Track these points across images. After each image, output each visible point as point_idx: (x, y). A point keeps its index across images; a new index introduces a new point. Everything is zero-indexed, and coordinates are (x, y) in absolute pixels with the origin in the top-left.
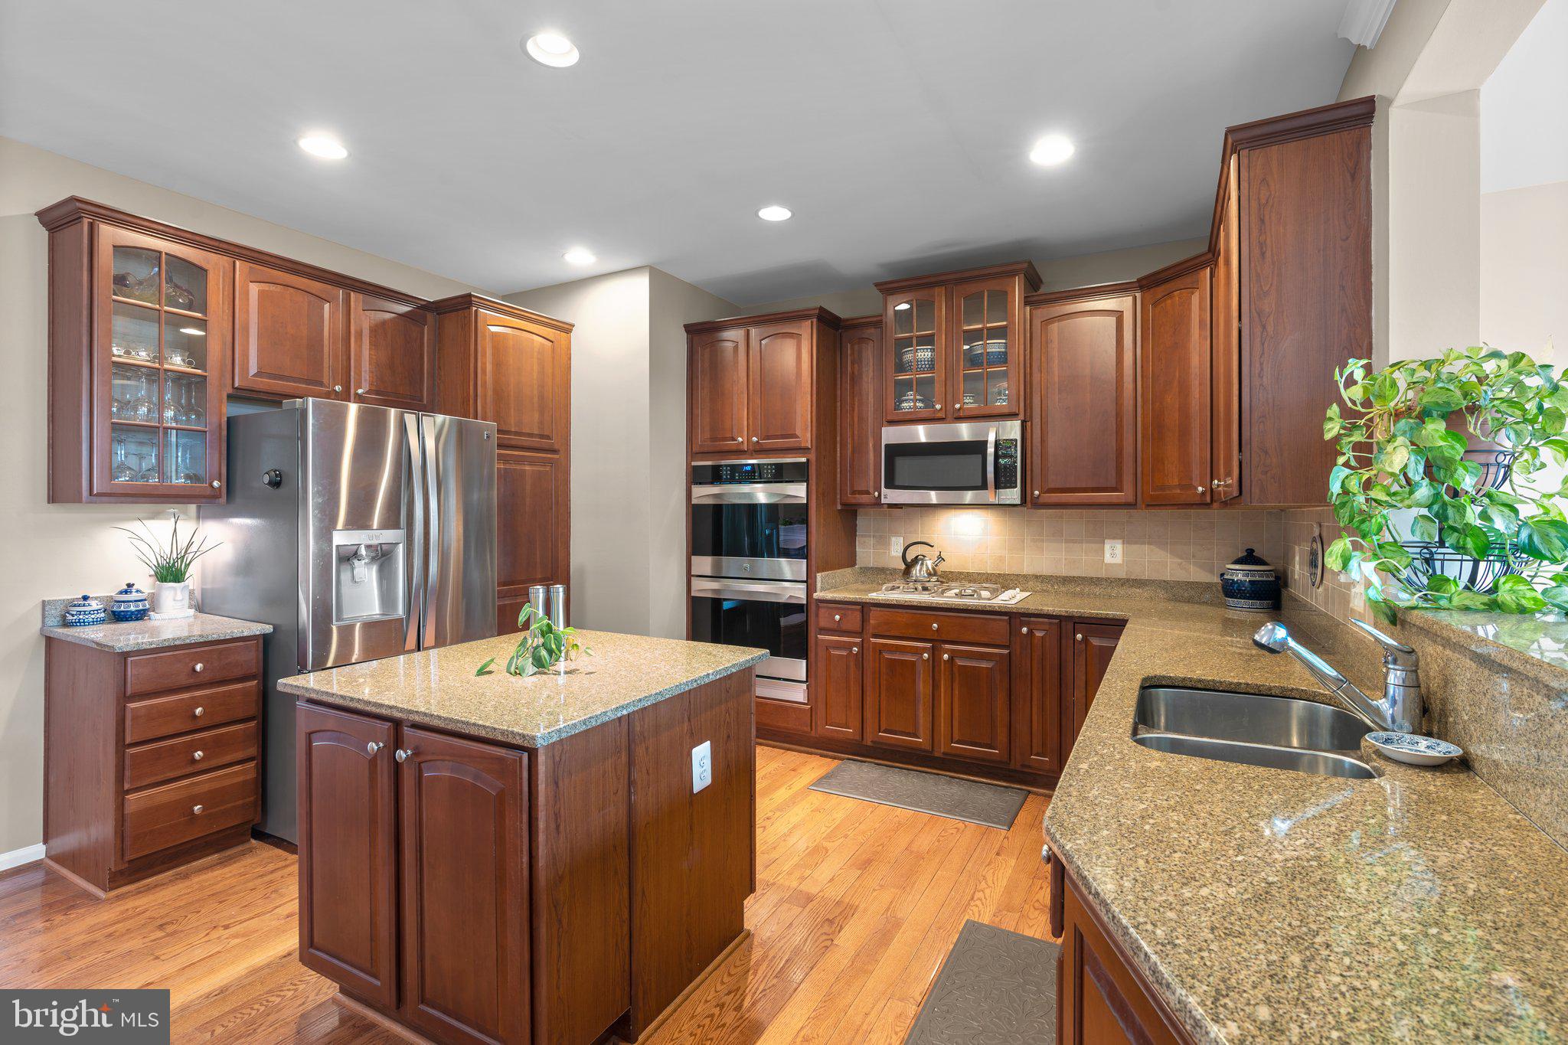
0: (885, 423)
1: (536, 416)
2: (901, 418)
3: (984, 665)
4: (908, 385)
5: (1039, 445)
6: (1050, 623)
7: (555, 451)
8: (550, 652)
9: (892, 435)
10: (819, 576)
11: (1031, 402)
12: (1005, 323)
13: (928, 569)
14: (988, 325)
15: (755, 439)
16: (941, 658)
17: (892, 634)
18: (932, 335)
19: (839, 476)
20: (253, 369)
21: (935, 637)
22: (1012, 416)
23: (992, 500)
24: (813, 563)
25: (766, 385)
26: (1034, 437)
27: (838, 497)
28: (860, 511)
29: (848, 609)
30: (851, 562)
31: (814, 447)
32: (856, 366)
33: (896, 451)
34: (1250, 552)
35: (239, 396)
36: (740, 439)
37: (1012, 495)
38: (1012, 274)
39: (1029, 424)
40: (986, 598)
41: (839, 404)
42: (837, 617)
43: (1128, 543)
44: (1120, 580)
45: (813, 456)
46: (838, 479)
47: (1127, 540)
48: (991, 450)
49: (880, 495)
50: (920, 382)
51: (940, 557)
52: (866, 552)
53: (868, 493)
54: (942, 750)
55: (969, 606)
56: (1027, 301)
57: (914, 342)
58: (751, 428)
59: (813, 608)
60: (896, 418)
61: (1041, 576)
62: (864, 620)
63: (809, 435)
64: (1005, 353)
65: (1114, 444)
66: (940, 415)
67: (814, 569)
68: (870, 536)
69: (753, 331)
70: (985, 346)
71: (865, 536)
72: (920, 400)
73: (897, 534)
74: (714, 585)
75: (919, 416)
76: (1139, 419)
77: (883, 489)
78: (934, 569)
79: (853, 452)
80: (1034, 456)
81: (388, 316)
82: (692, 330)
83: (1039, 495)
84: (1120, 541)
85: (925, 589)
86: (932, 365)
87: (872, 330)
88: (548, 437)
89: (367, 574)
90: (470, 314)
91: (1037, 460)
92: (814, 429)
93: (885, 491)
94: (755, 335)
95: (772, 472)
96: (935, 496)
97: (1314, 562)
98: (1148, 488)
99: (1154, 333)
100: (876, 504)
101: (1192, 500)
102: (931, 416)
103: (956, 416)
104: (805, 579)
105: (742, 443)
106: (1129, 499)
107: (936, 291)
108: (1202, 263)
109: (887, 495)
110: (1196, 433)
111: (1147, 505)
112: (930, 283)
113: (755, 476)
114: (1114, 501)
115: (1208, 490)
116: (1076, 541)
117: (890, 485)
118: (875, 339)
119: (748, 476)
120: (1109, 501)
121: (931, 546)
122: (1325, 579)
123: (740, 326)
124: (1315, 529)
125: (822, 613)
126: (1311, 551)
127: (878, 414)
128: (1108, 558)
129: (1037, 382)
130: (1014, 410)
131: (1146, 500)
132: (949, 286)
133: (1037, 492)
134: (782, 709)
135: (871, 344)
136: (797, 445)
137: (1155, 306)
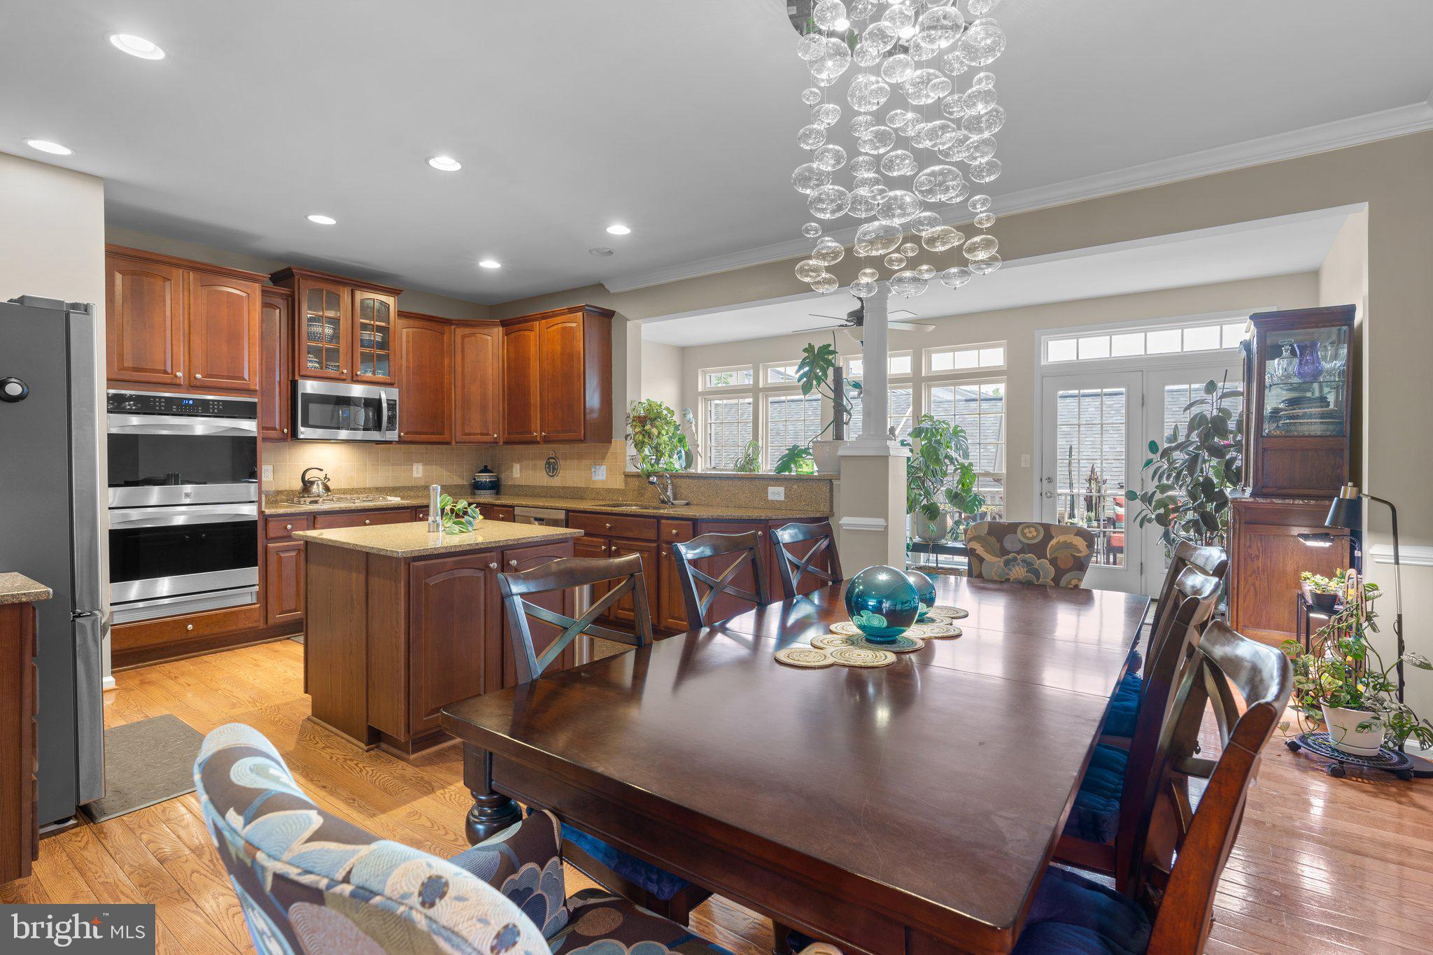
0: (298, 376)
2: (313, 374)
12: (387, 324)
14: (377, 323)
15: (198, 375)
18: (338, 319)
22: (390, 384)
29: (296, 519)
34: (486, 467)
36: (177, 373)
37: (395, 435)
42: (289, 526)
47: (425, 464)
48: (384, 405)
51: (326, 478)
56: (398, 313)
57: (324, 320)
63: (258, 379)
66: (344, 377)
69: (192, 275)
70: (374, 336)
77: (300, 427)
83: (403, 436)
84: (420, 463)
93: (301, 429)
94: (194, 280)
95: (218, 408)
96: (344, 434)
97: (552, 468)
98: (458, 434)
99: (463, 351)
100: (283, 439)
101: (489, 440)
102: (338, 376)
103: (355, 379)
104: (256, 499)
105: (180, 378)
106: (448, 440)
107: (341, 288)
108: (494, 325)
109: (304, 432)
110: (491, 407)
111: (457, 443)
112: (339, 282)
113: (197, 410)
114: (441, 441)
115: (499, 436)
116: (397, 465)
117: (305, 424)
118: (281, 307)
119: (190, 409)
120: (438, 440)
121: (321, 470)
122: (561, 473)
123: (178, 266)
124: (552, 454)
125: (271, 525)
126: (548, 463)
127: (284, 367)
128: (415, 475)
129: (402, 366)
130: (393, 382)
131: (458, 440)
132: (350, 289)
133: (402, 434)
134: (231, 614)
135: (278, 311)
136: (246, 387)
137: (463, 337)
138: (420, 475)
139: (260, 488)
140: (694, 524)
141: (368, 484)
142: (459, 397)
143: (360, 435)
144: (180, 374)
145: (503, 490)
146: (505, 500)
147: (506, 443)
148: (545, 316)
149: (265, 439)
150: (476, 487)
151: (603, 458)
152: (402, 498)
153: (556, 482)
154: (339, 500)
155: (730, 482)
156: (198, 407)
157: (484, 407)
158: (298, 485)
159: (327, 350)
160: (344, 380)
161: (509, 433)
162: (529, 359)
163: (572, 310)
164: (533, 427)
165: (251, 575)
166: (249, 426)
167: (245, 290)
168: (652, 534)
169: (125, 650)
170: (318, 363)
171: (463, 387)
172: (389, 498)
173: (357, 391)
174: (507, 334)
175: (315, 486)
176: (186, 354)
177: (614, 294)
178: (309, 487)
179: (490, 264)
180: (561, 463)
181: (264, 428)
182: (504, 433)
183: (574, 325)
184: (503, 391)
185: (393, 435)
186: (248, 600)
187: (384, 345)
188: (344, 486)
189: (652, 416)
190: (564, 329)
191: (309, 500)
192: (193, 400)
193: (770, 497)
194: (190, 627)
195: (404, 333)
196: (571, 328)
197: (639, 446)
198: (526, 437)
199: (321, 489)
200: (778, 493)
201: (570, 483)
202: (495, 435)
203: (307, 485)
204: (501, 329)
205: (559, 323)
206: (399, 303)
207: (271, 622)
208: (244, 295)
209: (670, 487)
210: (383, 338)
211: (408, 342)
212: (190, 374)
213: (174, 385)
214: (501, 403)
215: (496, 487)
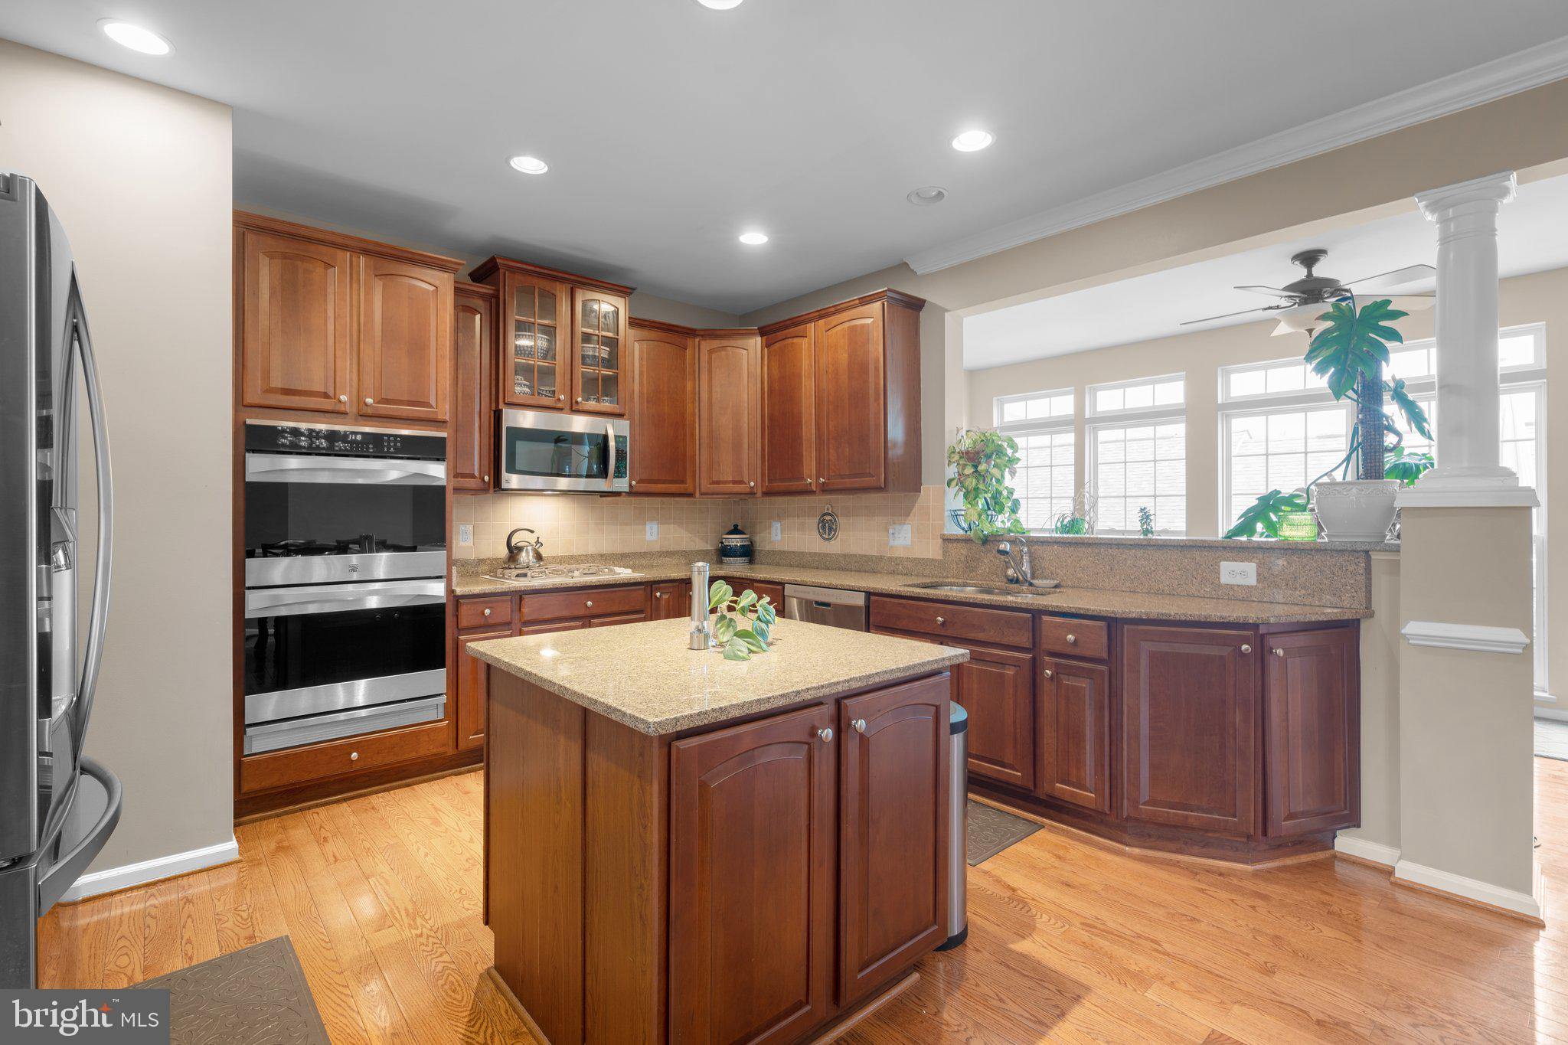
0: (503, 404)
2: (522, 402)
6: (673, 586)
15: (369, 401)
17: (546, 618)
18: (553, 327)
21: (587, 614)
22: (620, 416)
31: (456, 422)
34: (736, 526)
36: (341, 397)
37: (624, 484)
38: (622, 295)
42: (488, 611)
43: (660, 524)
45: (454, 430)
48: (612, 444)
51: (538, 542)
57: (536, 329)
60: (515, 401)
62: (514, 610)
63: (446, 406)
75: (541, 403)
77: (504, 473)
78: (537, 554)
83: (635, 485)
84: (656, 522)
93: (505, 475)
94: (366, 267)
95: (395, 445)
96: (563, 483)
97: (827, 527)
98: (704, 483)
99: (710, 371)
100: (484, 490)
101: (743, 491)
102: (554, 405)
103: (575, 409)
104: (444, 573)
105: (345, 403)
106: (690, 490)
107: (558, 285)
108: (749, 334)
109: (512, 481)
110: (746, 446)
111: (702, 494)
112: (557, 277)
113: (368, 448)
114: (683, 491)
115: (756, 484)
116: (626, 524)
117: (512, 469)
118: (483, 312)
119: (357, 447)
120: (678, 491)
121: (532, 532)
122: (841, 535)
123: (344, 247)
124: (827, 508)
125: (465, 610)
126: (822, 522)
127: (486, 393)
128: (648, 537)
129: (633, 391)
130: (622, 411)
131: (703, 491)
132: (569, 286)
133: (634, 483)
134: (412, 735)
135: (478, 317)
136: (431, 416)
137: (711, 352)
138: (654, 537)
139: (449, 557)
140: (1109, 627)
141: (591, 550)
142: (704, 433)
143: (582, 484)
144: (343, 398)
145: (757, 557)
146: (762, 573)
147: (767, 493)
148: (823, 314)
149: (456, 490)
150: (724, 553)
151: (907, 514)
152: (634, 568)
153: (834, 547)
154: (554, 572)
155: (1140, 553)
156: (367, 444)
157: (737, 446)
158: (504, 552)
159: (540, 369)
160: (561, 409)
161: (770, 481)
162: (800, 377)
163: (865, 301)
164: (806, 471)
165: (434, 680)
166: (436, 471)
167: (431, 281)
168: (1024, 640)
169: (266, 790)
170: (529, 387)
171: (710, 419)
172: (617, 569)
173: (579, 424)
174: (768, 345)
175: (524, 554)
176: (355, 371)
177: (924, 276)
178: (517, 554)
179: (754, 238)
180: (842, 521)
181: (456, 476)
182: (763, 480)
183: (869, 321)
184: (763, 422)
185: (622, 484)
186: (432, 715)
187: (611, 362)
188: (560, 552)
189: (988, 451)
190: (853, 329)
191: (515, 572)
192: (362, 434)
193: (1225, 579)
194: (354, 756)
195: (636, 349)
196: (863, 326)
197: (971, 495)
198: (796, 485)
199: (531, 558)
200: (1243, 573)
201: (854, 549)
202: (752, 484)
203: (514, 551)
204: (759, 339)
205: (843, 324)
206: (631, 308)
207: (462, 746)
208: (432, 288)
209: (1026, 558)
210: (610, 353)
211: (641, 359)
212: (360, 401)
213: (338, 413)
214: (759, 440)
215: (748, 553)
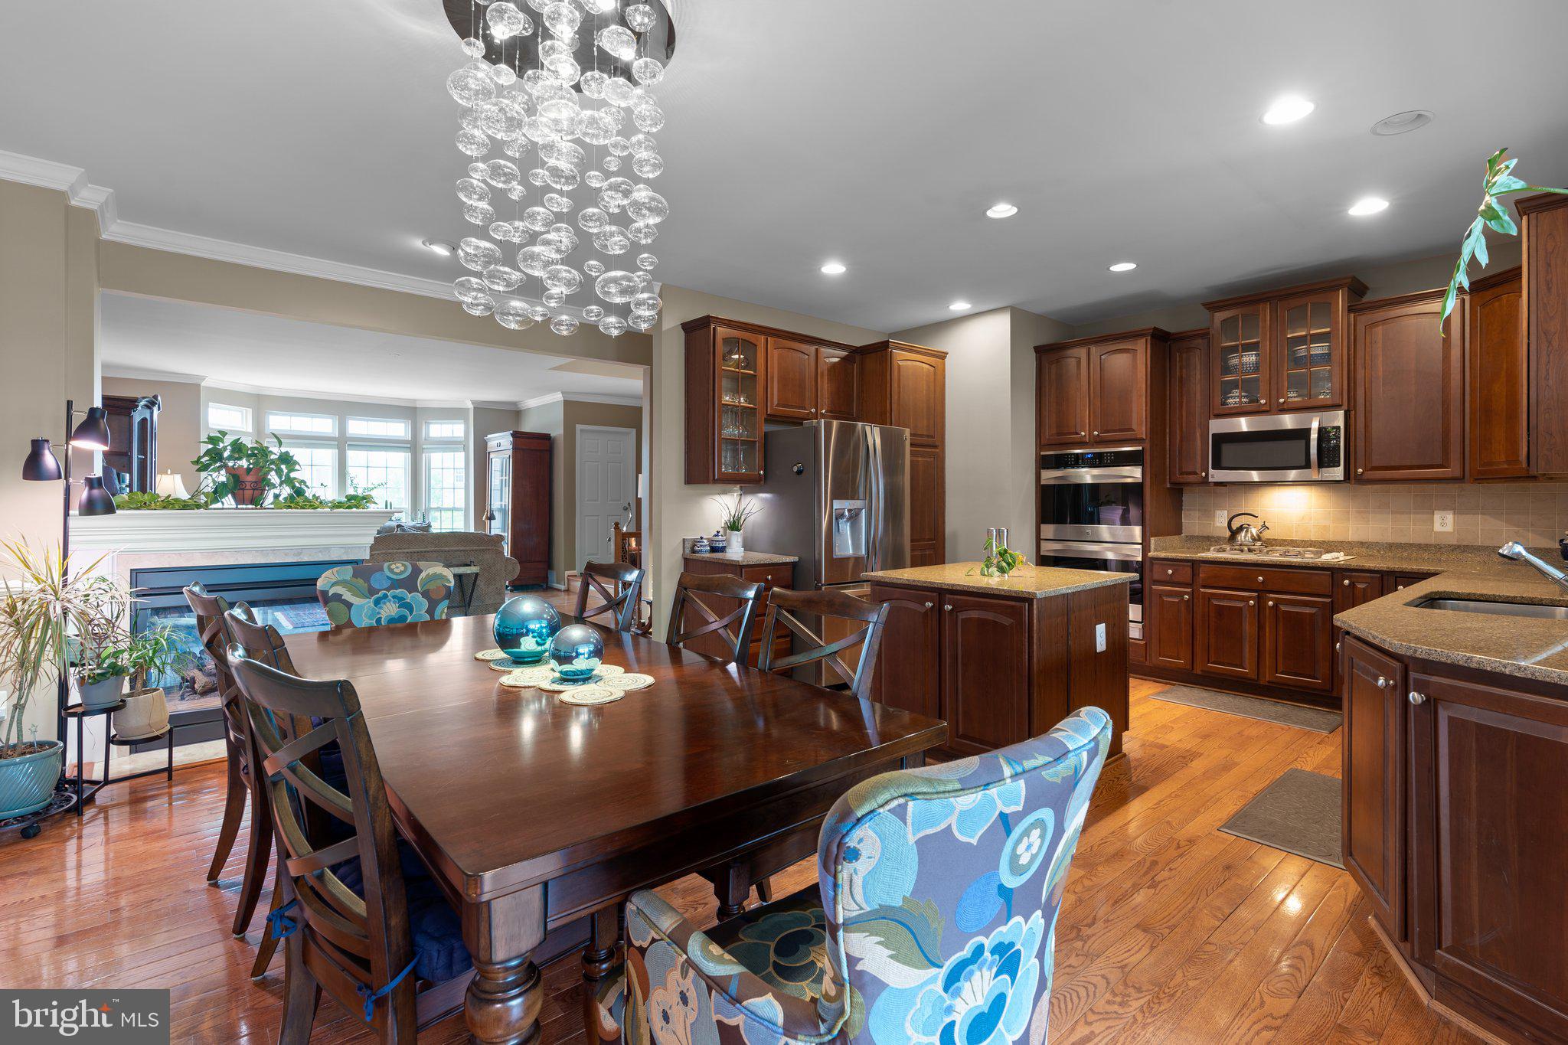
0: (1212, 416)
1: (925, 421)
2: (1228, 411)
3: (1307, 610)
4: (1235, 385)
5: (1363, 430)
6: (1372, 577)
7: (935, 447)
8: (1009, 564)
9: (1217, 426)
10: (1153, 540)
11: (1355, 394)
12: (1328, 329)
13: (1252, 535)
14: (1311, 332)
15: (1096, 433)
16: (1266, 603)
17: (1221, 585)
18: (1257, 343)
19: (1168, 460)
20: (776, 403)
21: (1261, 588)
22: (1335, 407)
23: (1315, 477)
24: (1148, 529)
25: (1105, 391)
26: (1358, 424)
27: (1168, 477)
28: (1186, 489)
29: (1179, 566)
30: (1178, 531)
31: (1148, 438)
32: (1184, 371)
33: (1221, 439)
35: (771, 419)
36: (1083, 433)
37: (1338, 473)
38: (1335, 288)
39: (1353, 412)
40: (1309, 558)
41: (1168, 402)
42: (1170, 571)
43: (1460, 513)
44: (1450, 546)
45: (1147, 446)
46: (1168, 463)
47: (1457, 511)
48: (1314, 436)
49: (1207, 475)
50: (1244, 381)
51: (1264, 526)
52: (1192, 523)
53: (1195, 473)
54: (1267, 680)
55: (1293, 563)
56: (1351, 309)
57: (1240, 349)
58: (1092, 423)
59: (1147, 565)
60: (1221, 412)
61: (1366, 543)
62: (1194, 574)
63: (1144, 429)
64: (1329, 355)
65: (1440, 426)
66: (1264, 408)
67: (1148, 534)
68: (1195, 510)
69: (1093, 349)
70: (1308, 349)
71: (1190, 510)
72: (1245, 396)
73: (1222, 508)
74: (1057, 546)
75: (1245, 409)
76: (1467, 405)
77: (1211, 471)
78: (1258, 535)
79: (1181, 441)
80: (1358, 440)
81: (836, 360)
82: (1040, 351)
83: (1362, 473)
84: (1452, 512)
85: (1250, 550)
86: (1257, 367)
87: (1200, 341)
88: (933, 437)
89: (846, 528)
90: (886, 354)
91: (1361, 443)
92: (1149, 424)
94: (1095, 352)
95: (1111, 458)
98: (1475, 465)
100: (1204, 483)
102: (1257, 409)
103: (1279, 409)
104: (1141, 542)
105: (1085, 436)
106: (1458, 475)
112: (1256, 300)
113: (1096, 462)
114: (1442, 477)
117: (1217, 466)
120: (1435, 476)
123: (1083, 345)
130: (1337, 402)
131: (1475, 475)
132: (1272, 302)
133: (1360, 470)
136: (1133, 437)
138: (1448, 528)
172: (1328, 555)
175: (1243, 534)
176: (1090, 416)
178: (1236, 534)
185: (1335, 473)
186: (1136, 635)
195: (1367, 334)
203: (1234, 532)
207: (1154, 661)
212: (1093, 434)
